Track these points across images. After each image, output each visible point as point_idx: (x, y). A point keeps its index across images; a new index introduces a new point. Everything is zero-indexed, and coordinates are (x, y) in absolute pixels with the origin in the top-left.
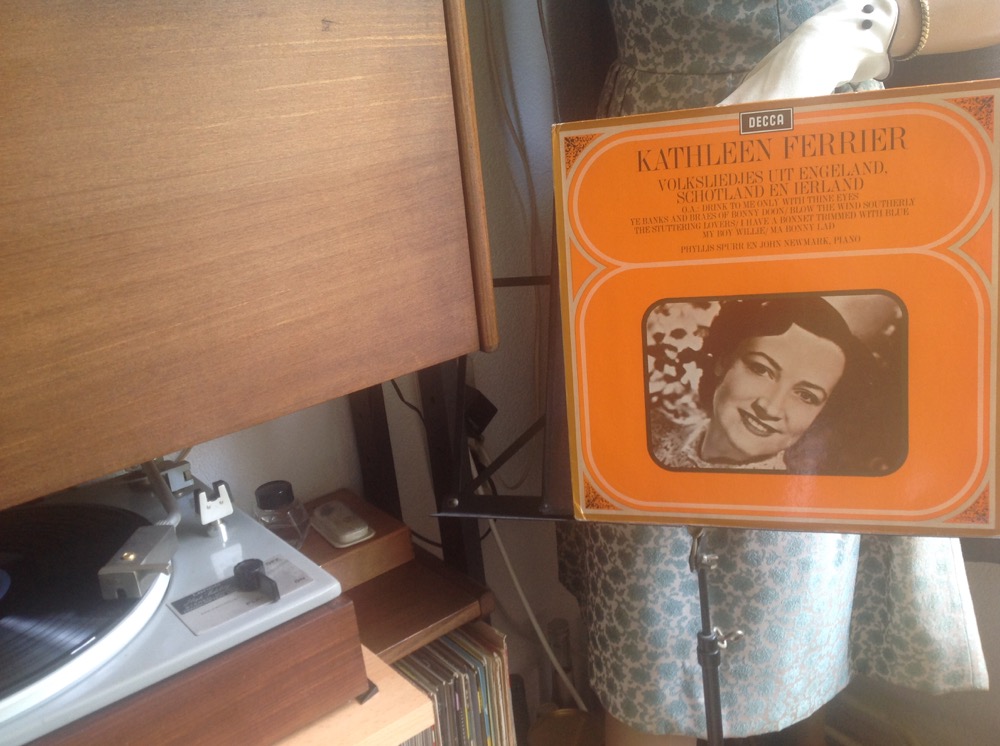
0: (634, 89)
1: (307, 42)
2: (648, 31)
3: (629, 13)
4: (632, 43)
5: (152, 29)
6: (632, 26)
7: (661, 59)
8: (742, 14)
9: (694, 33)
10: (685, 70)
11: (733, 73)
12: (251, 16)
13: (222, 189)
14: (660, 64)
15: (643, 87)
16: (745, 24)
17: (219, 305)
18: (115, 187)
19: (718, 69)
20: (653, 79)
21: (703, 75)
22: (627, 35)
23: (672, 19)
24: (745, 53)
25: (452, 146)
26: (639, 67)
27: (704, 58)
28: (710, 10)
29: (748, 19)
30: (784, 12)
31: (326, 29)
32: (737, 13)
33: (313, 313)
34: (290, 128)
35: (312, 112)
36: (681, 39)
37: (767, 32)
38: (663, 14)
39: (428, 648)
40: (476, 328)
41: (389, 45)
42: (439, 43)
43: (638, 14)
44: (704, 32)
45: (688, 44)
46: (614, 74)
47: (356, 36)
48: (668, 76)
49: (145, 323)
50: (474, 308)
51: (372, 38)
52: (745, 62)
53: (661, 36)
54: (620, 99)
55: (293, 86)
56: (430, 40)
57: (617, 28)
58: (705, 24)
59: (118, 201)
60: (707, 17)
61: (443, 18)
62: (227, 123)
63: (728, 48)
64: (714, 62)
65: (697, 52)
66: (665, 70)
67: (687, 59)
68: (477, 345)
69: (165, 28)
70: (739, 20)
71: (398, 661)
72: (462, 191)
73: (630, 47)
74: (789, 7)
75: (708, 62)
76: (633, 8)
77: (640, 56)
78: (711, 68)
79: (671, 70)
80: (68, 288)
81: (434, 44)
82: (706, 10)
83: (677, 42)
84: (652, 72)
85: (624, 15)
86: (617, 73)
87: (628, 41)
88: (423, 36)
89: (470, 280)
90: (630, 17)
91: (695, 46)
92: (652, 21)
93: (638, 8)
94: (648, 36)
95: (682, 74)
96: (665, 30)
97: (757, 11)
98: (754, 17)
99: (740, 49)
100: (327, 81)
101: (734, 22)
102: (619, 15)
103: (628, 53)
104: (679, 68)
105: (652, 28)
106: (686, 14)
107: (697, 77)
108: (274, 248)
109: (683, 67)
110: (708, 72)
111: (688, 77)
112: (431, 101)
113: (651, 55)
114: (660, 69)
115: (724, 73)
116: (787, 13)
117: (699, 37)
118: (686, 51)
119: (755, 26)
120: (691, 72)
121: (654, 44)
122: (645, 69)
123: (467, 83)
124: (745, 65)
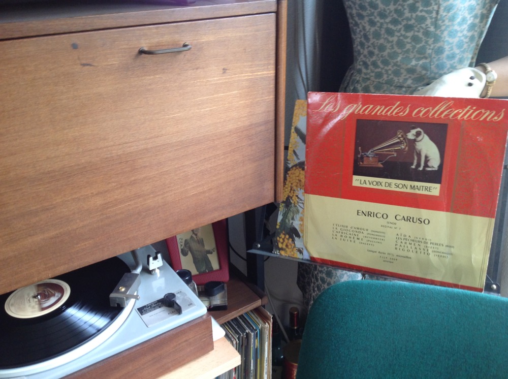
0: (359, 85)
1: (215, 79)
2: (369, 61)
3: (362, 50)
4: (361, 63)
5: (152, 77)
6: (362, 56)
7: (373, 74)
8: (414, 63)
9: (390, 67)
10: (384, 82)
11: (406, 87)
12: (193, 69)
13: (175, 141)
14: (372, 76)
15: (363, 85)
16: (414, 68)
17: (169, 187)
18: (131, 142)
19: (398, 85)
20: (368, 83)
21: (391, 86)
22: (359, 59)
23: (381, 59)
24: (412, 79)
25: (272, 117)
26: (363, 75)
27: (393, 78)
28: (399, 59)
29: (416, 65)
30: (433, 64)
31: (224, 73)
32: (411, 62)
33: (206, 189)
34: (205, 115)
35: (214, 108)
36: (384, 68)
37: (424, 72)
38: (377, 56)
39: (238, 318)
40: (274, 193)
41: (250, 77)
42: (272, 75)
43: (366, 52)
44: (395, 67)
45: (387, 71)
46: (350, 74)
47: (236, 74)
48: (375, 83)
49: (139, 196)
50: (274, 184)
51: (243, 75)
52: (412, 83)
53: (375, 64)
54: (352, 88)
55: (207, 97)
56: (268, 74)
57: (355, 54)
58: (395, 64)
59: (133, 148)
60: (397, 62)
61: (274, 64)
62: (179, 114)
63: (405, 76)
64: (397, 81)
65: (390, 75)
66: (374, 80)
67: (385, 77)
68: (274, 199)
69: (157, 76)
70: (412, 65)
71: (225, 323)
72: (274, 136)
73: (360, 65)
74: (437, 63)
75: (394, 80)
76: (364, 49)
77: (364, 70)
78: (396, 83)
79: (377, 80)
80: (109, 183)
81: (269, 75)
82: (397, 59)
83: (382, 69)
84: (368, 79)
85: (359, 51)
86: (352, 74)
87: (359, 62)
88: (265, 72)
89: (273, 173)
90: (362, 52)
91: (390, 72)
92: (372, 57)
93: (366, 49)
94: (369, 63)
95: (382, 83)
96: (377, 63)
97: (421, 62)
98: (419, 65)
99: (410, 77)
100: (222, 94)
101: (409, 66)
102: (357, 50)
103: (359, 67)
104: (381, 80)
105: (371, 60)
106: (388, 59)
107: (389, 86)
108: (193, 163)
109: (383, 80)
110: (394, 85)
111: (384, 85)
112: (265, 99)
113: (369, 71)
114: (372, 78)
115: (401, 87)
116: (434, 65)
117: (392, 69)
118: (386, 74)
119: (419, 69)
120: (386, 83)
121: (371, 67)
122: (365, 77)
123: (282, 92)
124: (412, 85)
